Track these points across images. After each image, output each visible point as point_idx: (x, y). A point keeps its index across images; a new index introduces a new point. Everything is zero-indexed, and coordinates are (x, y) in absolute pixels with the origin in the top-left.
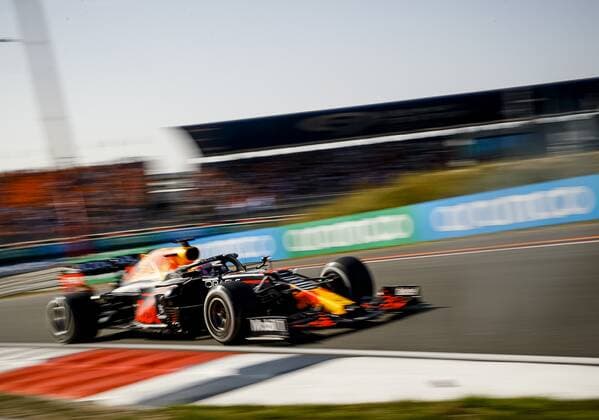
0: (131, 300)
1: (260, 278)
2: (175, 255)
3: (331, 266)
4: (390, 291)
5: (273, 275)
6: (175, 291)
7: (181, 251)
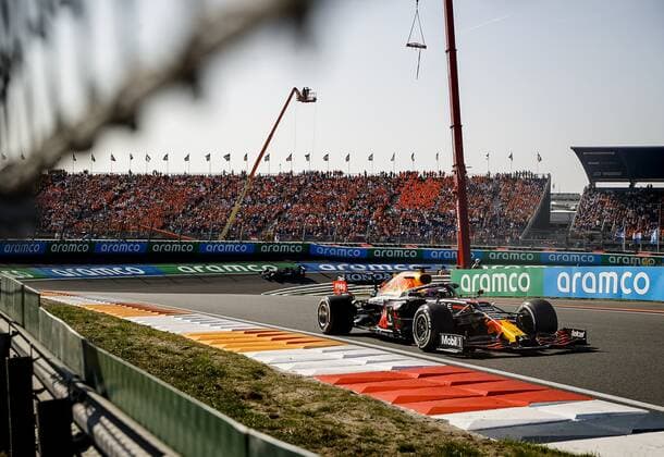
0: (377, 308)
1: (463, 305)
2: (413, 278)
3: (526, 304)
4: (567, 332)
5: (474, 304)
6: (403, 305)
7: (417, 275)
